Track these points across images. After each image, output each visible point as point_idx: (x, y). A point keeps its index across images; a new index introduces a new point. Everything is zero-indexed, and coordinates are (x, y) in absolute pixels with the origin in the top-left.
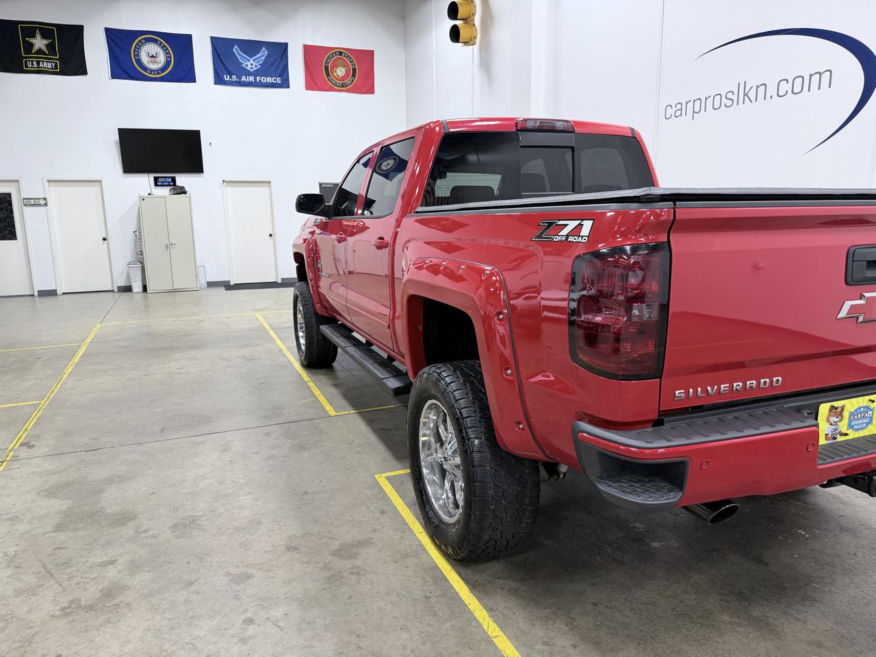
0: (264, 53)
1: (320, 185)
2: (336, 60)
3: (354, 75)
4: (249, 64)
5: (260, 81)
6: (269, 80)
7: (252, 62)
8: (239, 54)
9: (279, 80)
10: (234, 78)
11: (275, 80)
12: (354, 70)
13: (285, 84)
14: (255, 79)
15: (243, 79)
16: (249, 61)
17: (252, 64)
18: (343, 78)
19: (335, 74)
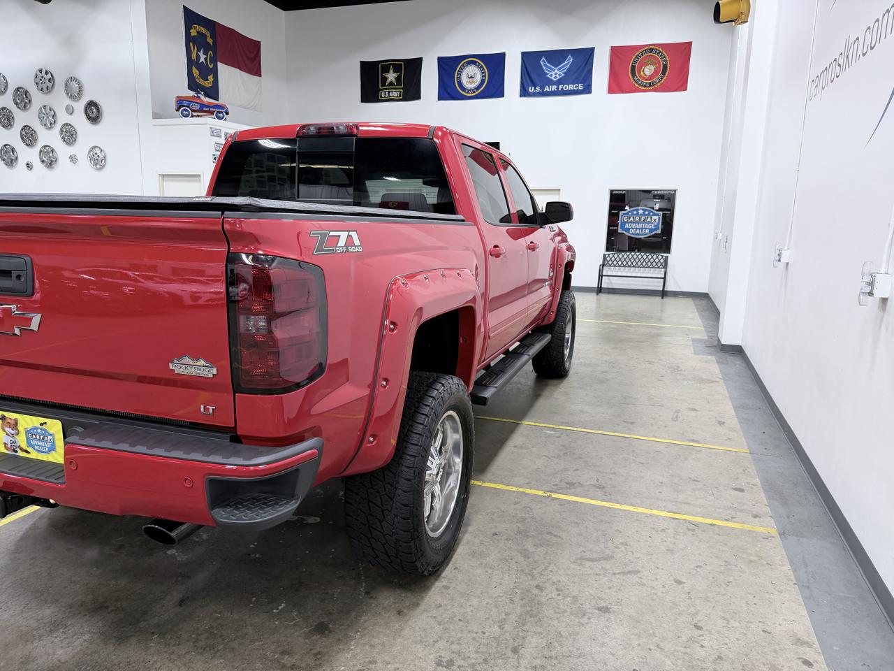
0: (570, 59)
1: (611, 191)
2: (645, 58)
3: (664, 73)
4: (553, 73)
5: (562, 89)
6: (571, 87)
7: (556, 71)
8: (545, 65)
9: (581, 87)
10: (538, 89)
11: (576, 87)
12: (665, 67)
13: (587, 90)
14: (558, 88)
15: (547, 89)
16: (554, 70)
17: (556, 74)
18: (651, 77)
19: (642, 74)
